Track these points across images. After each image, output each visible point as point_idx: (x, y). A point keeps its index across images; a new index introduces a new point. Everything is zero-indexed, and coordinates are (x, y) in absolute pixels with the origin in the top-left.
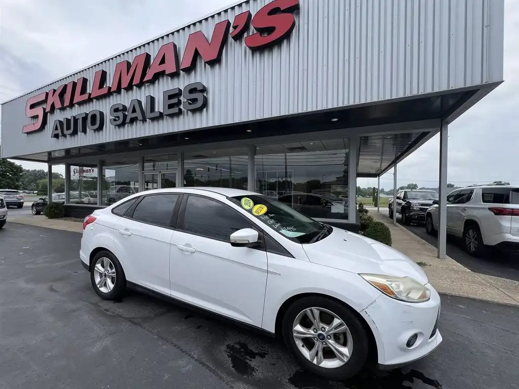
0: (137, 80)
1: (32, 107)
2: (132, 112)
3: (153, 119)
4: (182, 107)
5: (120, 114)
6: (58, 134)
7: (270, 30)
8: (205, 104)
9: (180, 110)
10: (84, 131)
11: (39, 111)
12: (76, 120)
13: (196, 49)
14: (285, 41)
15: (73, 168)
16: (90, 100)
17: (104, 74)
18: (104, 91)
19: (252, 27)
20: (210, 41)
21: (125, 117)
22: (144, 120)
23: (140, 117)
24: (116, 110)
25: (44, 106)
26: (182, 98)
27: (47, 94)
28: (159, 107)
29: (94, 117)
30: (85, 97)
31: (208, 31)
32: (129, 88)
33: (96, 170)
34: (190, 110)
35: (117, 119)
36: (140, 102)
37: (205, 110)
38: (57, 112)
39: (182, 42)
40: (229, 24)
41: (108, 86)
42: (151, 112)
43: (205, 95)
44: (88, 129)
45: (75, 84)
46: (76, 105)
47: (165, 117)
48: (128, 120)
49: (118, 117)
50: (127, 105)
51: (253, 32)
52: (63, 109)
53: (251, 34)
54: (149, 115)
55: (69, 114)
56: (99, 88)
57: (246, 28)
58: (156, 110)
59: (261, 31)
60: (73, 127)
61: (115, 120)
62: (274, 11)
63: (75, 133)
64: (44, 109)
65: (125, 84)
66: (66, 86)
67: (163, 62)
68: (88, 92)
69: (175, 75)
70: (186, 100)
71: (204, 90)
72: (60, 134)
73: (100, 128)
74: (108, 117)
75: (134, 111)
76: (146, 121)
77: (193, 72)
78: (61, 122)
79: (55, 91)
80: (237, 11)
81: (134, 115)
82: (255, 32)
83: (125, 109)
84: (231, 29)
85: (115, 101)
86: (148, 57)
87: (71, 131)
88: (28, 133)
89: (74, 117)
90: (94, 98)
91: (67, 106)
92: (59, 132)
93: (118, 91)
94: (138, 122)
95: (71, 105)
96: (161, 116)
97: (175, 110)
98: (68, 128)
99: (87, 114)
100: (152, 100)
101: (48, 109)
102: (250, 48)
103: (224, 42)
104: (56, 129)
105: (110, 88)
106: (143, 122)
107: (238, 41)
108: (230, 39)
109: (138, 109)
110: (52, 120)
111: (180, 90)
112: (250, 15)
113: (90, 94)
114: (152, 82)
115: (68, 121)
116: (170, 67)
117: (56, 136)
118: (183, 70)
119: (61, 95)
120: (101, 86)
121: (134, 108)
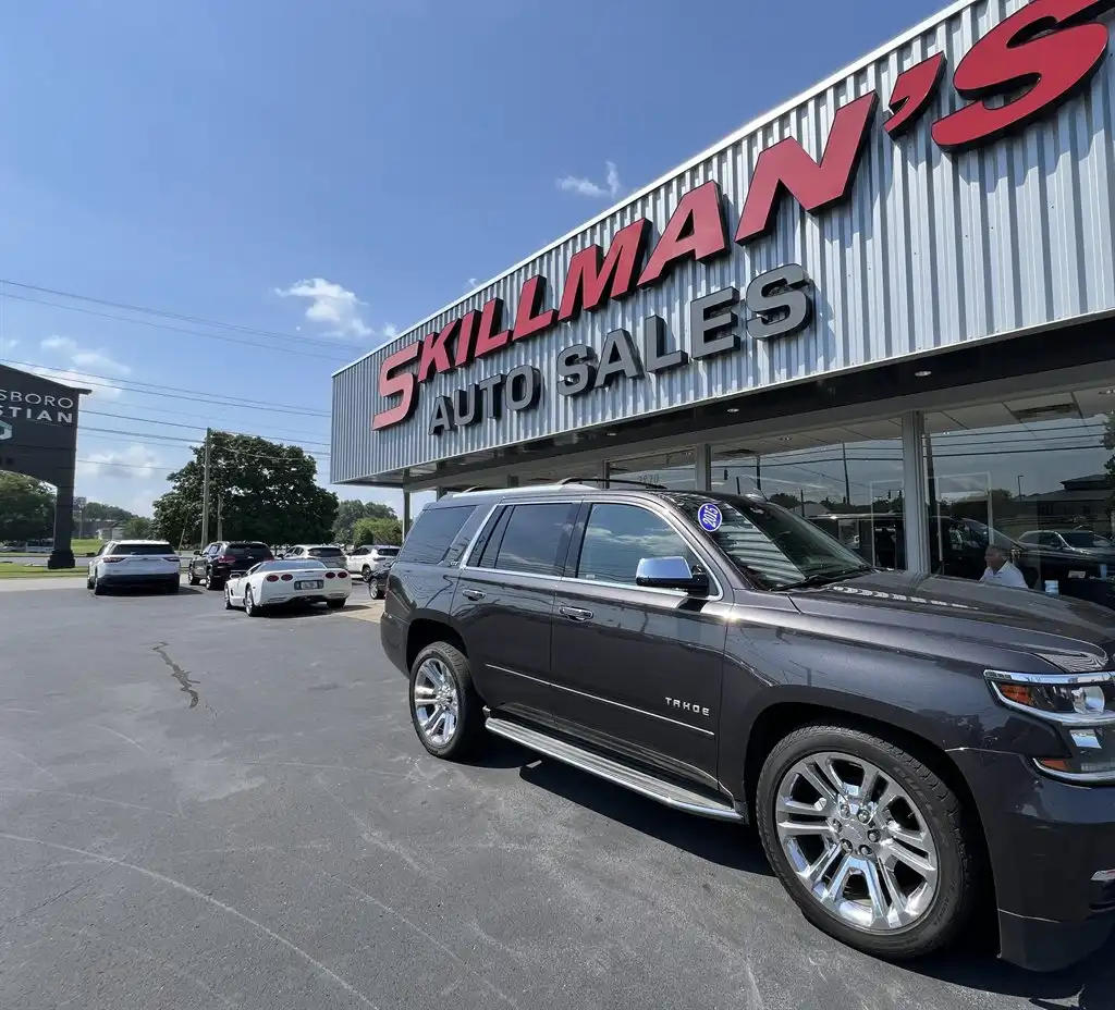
0: (620, 286)
1: (391, 374)
2: (611, 362)
3: (660, 372)
5: (581, 369)
6: (442, 426)
8: (810, 318)
9: (738, 341)
10: (498, 414)
11: (405, 382)
12: (479, 392)
13: (780, 184)
14: (1072, 108)
17: (542, 284)
18: (543, 320)
19: (949, 95)
21: (593, 373)
22: (639, 377)
23: (631, 370)
24: (570, 361)
25: (414, 369)
27: (421, 344)
29: (519, 381)
30: (501, 339)
32: (602, 306)
34: (764, 340)
35: (573, 380)
36: (628, 336)
37: (805, 336)
38: (441, 380)
40: (877, 101)
41: (551, 307)
42: (658, 356)
44: (506, 410)
45: (478, 315)
46: (481, 361)
47: (693, 363)
49: (576, 377)
52: (453, 371)
53: (945, 112)
54: (651, 362)
55: (464, 381)
56: (532, 316)
57: (933, 97)
59: (984, 95)
60: (474, 409)
61: (567, 383)
64: (415, 378)
65: (591, 299)
66: (459, 322)
67: (687, 230)
68: (506, 328)
71: (803, 283)
72: (447, 427)
73: (534, 405)
74: (553, 378)
75: (615, 356)
76: (643, 377)
78: (448, 401)
79: (436, 336)
81: (615, 367)
82: (959, 104)
83: (591, 355)
85: (569, 339)
86: (648, 227)
87: (469, 417)
88: (383, 429)
89: (477, 387)
91: (462, 365)
92: (444, 421)
96: (684, 362)
97: (725, 342)
98: (463, 412)
99: (504, 377)
100: (661, 327)
101: (423, 376)
102: (952, 147)
104: (439, 415)
105: (556, 313)
106: (635, 382)
107: (904, 139)
109: (624, 351)
110: (430, 398)
111: (736, 294)
112: (947, 60)
113: (511, 333)
115: (463, 395)
116: (706, 239)
117: (438, 431)
118: (741, 242)
119: (449, 344)
120: (534, 313)
121: (615, 348)
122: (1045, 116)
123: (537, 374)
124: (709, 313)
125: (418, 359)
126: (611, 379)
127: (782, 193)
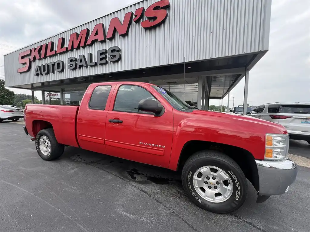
0: (82, 44)
1: (22, 57)
2: (80, 62)
3: (92, 66)
4: (107, 60)
7: (155, 18)
8: (120, 59)
9: (107, 61)
10: (53, 72)
11: (27, 60)
12: (48, 66)
13: (115, 27)
14: (162, 25)
15: (46, 93)
16: (56, 54)
17: (63, 40)
18: (64, 50)
19: (145, 17)
20: (122, 23)
21: (76, 64)
22: (87, 67)
23: (85, 65)
24: (71, 61)
25: (30, 57)
26: (107, 55)
27: (31, 50)
28: (95, 59)
30: (53, 53)
31: (121, 17)
32: (78, 48)
33: (59, 94)
34: (112, 62)
35: (72, 66)
36: (84, 57)
37: (120, 61)
38: (37, 61)
39: (107, 23)
40: (132, 14)
41: (66, 46)
43: (120, 53)
44: (55, 71)
45: (47, 45)
46: (48, 57)
47: (98, 65)
48: (78, 66)
49: (72, 65)
50: (77, 58)
51: (146, 19)
52: (40, 59)
53: (144, 20)
54: (89, 64)
55: (44, 62)
56: (61, 48)
57: (142, 16)
58: (94, 61)
59: (150, 19)
60: (47, 70)
61: (70, 66)
62: (156, 8)
63: (48, 73)
64: (30, 59)
65: (76, 46)
66: (42, 46)
67: (96, 34)
68: (55, 50)
69: (103, 42)
70: (109, 56)
71: (119, 50)
72: (40, 74)
73: (62, 71)
74: (67, 64)
76: (88, 67)
77: (113, 40)
78: (39, 67)
79: (35, 49)
80: (137, 7)
81: (81, 64)
83: (76, 60)
84: (134, 17)
85: (70, 55)
86: (88, 31)
87: (46, 72)
88: (21, 73)
89: (47, 64)
90: (58, 53)
91: (43, 58)
92: (39, 72)
93: (72, 50)
94: (84, 67)
95: (45, 57)
96: (96, 65)
97: (104, 61)
98: (44, 70)
99: (54, 63)
100: (91, 55)
101: (32, 60)
102: (144, 28)
103: (130, 23)
104: (37, 71)
105: (67, 48)
106: (86, 68)
107: (138, 24)
108: (133, 22)
109: (83, 60)
110: (34, 66)
111: (106, 50)
112: (144, 9)
113: (56, 51)
114: (91, 45)
115: (44, 66)
116: (100, 37)
117: (37, 75)
118: (108, 39)
119: (39, 51)
120: (62, 47)
121: (81, 59)
122: (159, 25)
123: (63, 63)
124: (101, 54)
125: (30, 54)
126: (81, 67)
127: (115, 30)
